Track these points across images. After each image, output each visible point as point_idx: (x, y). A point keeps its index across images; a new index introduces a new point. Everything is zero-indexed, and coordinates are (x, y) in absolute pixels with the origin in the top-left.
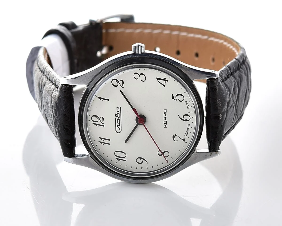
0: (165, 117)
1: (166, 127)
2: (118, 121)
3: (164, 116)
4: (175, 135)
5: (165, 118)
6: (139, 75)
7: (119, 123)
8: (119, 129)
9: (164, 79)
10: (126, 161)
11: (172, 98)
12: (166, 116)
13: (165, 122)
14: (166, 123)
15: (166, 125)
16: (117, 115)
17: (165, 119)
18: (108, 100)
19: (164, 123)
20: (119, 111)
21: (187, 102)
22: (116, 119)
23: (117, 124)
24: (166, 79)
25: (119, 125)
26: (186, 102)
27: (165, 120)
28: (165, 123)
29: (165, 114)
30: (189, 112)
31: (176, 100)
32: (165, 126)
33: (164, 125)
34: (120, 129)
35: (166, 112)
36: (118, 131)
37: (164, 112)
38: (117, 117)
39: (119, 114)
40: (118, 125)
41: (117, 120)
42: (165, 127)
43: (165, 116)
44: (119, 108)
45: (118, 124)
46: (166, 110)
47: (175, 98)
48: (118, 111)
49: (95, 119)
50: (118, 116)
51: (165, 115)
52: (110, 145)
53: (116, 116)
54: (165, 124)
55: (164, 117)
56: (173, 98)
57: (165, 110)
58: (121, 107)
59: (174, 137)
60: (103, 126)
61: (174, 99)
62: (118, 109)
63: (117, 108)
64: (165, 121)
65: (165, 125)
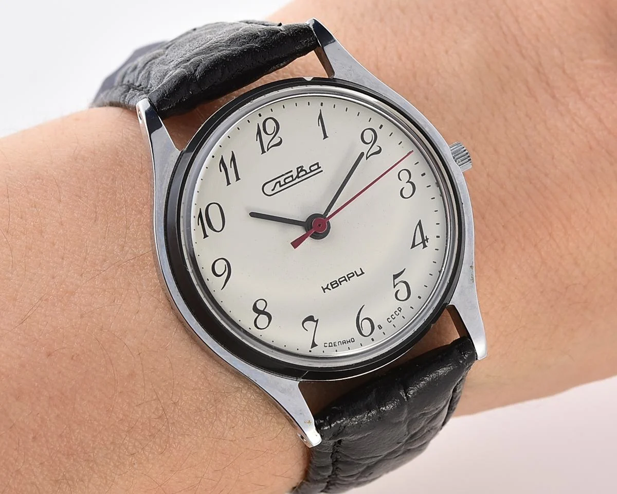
0: (346, 280)
1: (325, 292)
2: (291, 179)
3: (347, 275)
4: (316, 320)
5: (344, 279)
6: (408, 182)
7: (286, 183)
8: (273, 188)
9: (425, 239)
10: (206, 236)
11: (394, 275)
12: (349, 280)
13: (335, 284)
14: (334, 286)
15: (330, 289)
16: (301, 171)
17: (341, 280)
18: (325, 137)
19: (331, 283)
20: (311, 171)
21: (400, 311)
22: (292, 171)
23: (282, 179)
24: (426, 242)
25: (281, 186)
26: (400, 309)
27: (340, 282)
28: (332, 285)
29: (354, 275)
30: (380, 327)
31: (395, 286)
32: (326, 289)
33: (328, 285)
34: (273, 190)
35: (358, 276)
36: (268, 189)
37: (355, 272)
38: (298, 173)
39: (307, 173)
40: (280, 184)
41: (292, 176)
42: (324, 290)
43: (349, 278)
44: (319, 168)
45: (282, 183)
46: (363, 273)
47: (397, 281)
48: (312, 168)
49: (270, 126)
50: (300, 175)
51: (349, 276)
52: (227, 185)
53: (299, 170)
54: (330, 285)
55: (344, 277)
56: (395, 277)
57: (361, 273)
58: (322, 171)
59: (311, 318)
60: (263, 152)
61: (395, 280)
62: (316, 167)
63: (317, 164)
64: (338, 282)
65: (329, 287)
